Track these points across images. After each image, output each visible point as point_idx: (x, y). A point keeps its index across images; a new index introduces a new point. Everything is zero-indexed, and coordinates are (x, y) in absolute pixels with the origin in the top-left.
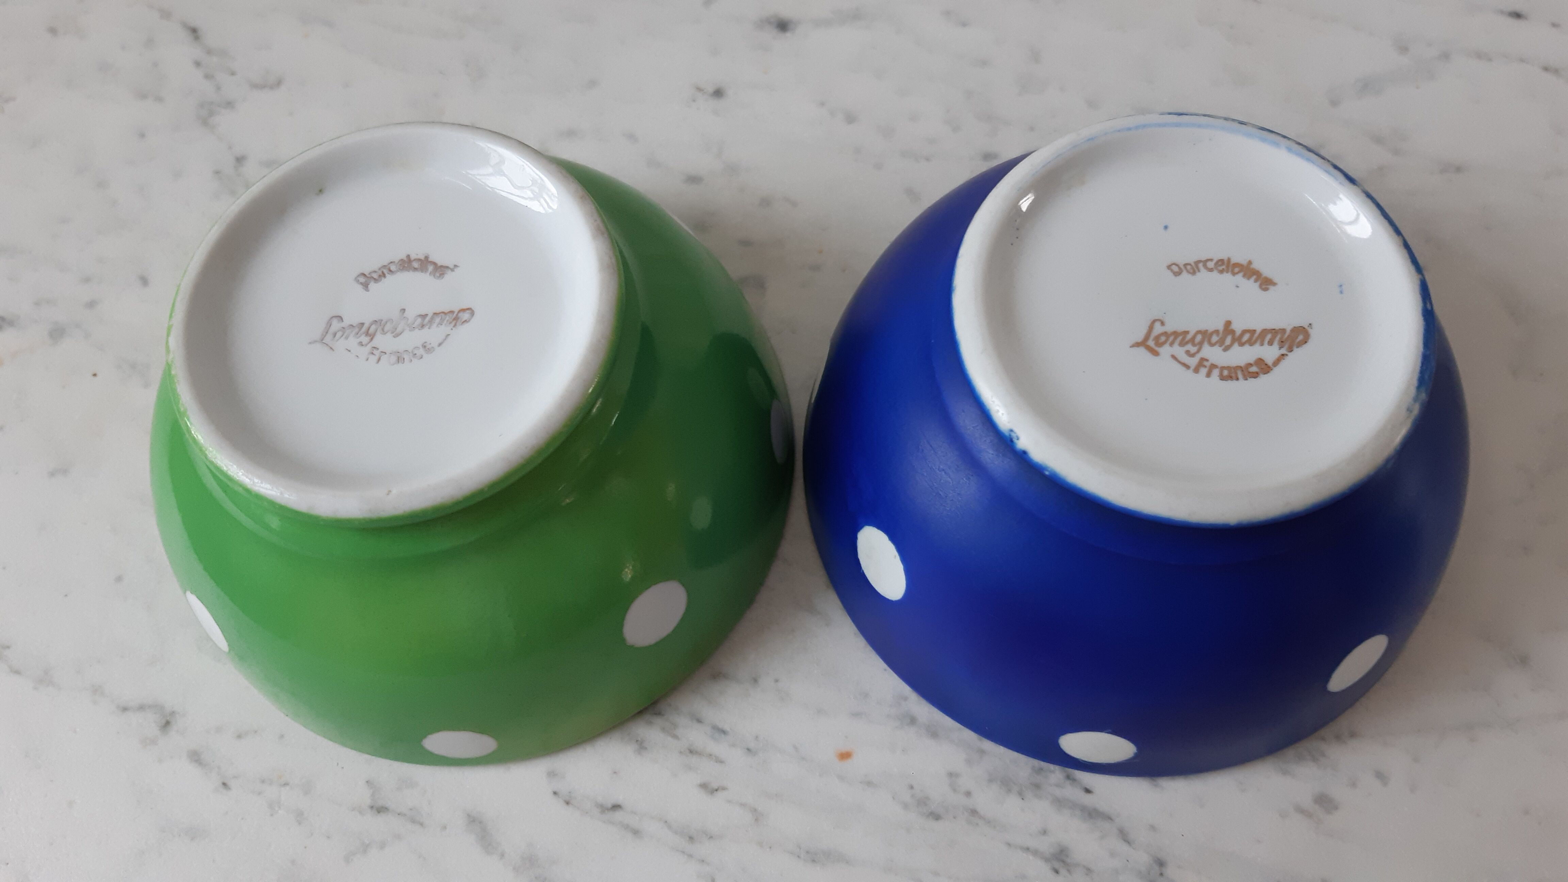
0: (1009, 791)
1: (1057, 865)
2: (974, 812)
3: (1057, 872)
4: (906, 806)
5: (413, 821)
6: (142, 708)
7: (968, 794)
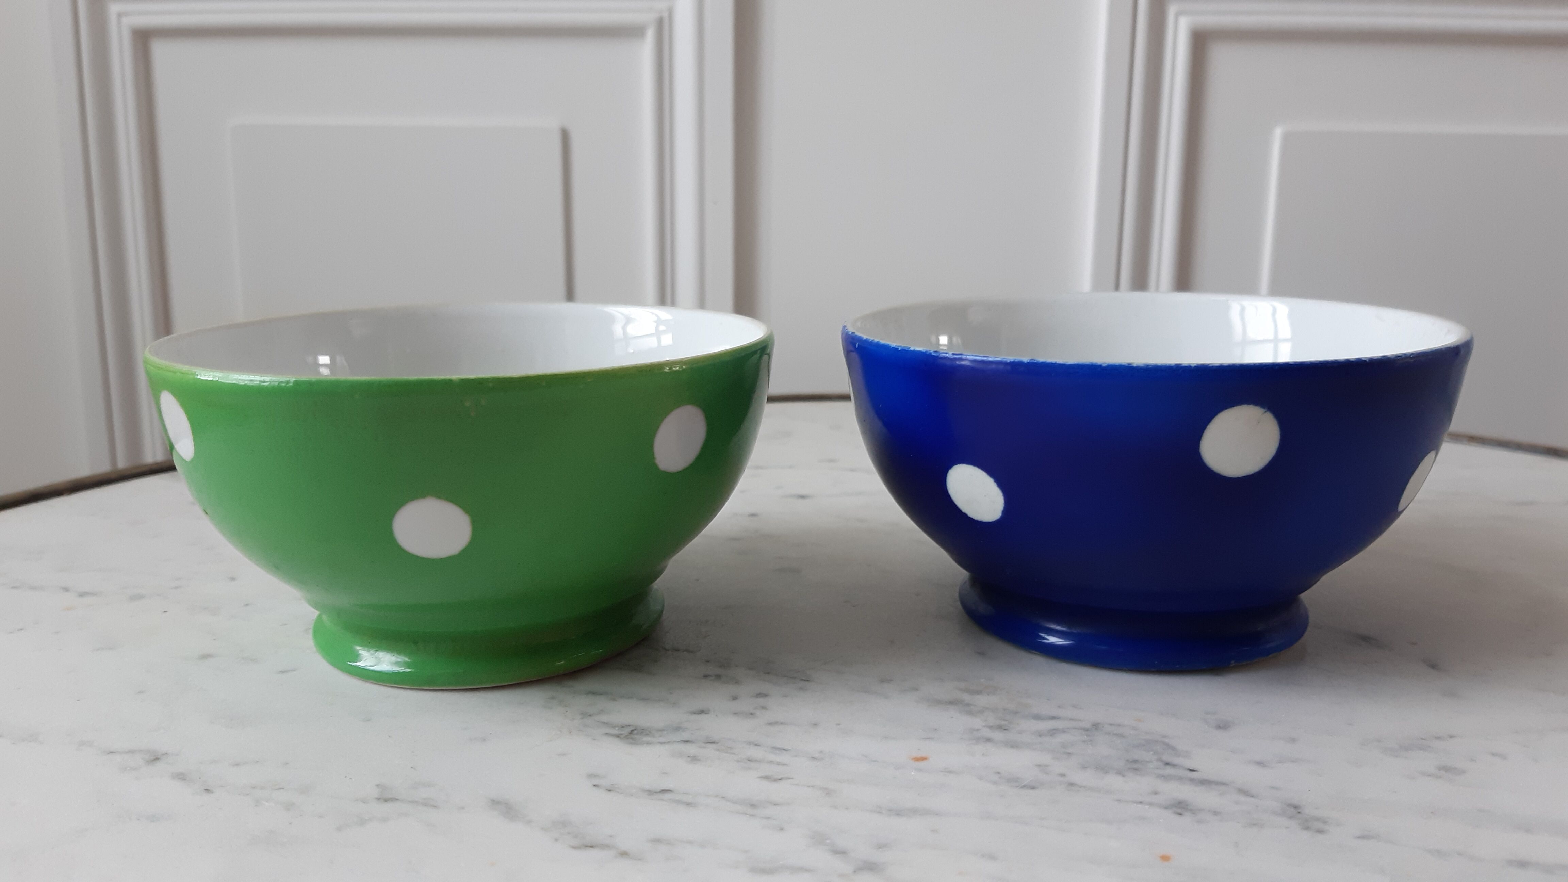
0: (1106, 772)
1: (1179, 811)
2: (1072, 784)
3: (1180, 814)
4: (995, 783)
5: (425, 805)
6: (132, 752)
7: (1063, 775)
